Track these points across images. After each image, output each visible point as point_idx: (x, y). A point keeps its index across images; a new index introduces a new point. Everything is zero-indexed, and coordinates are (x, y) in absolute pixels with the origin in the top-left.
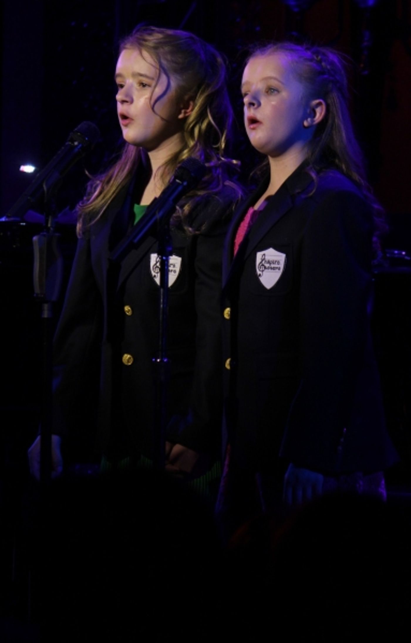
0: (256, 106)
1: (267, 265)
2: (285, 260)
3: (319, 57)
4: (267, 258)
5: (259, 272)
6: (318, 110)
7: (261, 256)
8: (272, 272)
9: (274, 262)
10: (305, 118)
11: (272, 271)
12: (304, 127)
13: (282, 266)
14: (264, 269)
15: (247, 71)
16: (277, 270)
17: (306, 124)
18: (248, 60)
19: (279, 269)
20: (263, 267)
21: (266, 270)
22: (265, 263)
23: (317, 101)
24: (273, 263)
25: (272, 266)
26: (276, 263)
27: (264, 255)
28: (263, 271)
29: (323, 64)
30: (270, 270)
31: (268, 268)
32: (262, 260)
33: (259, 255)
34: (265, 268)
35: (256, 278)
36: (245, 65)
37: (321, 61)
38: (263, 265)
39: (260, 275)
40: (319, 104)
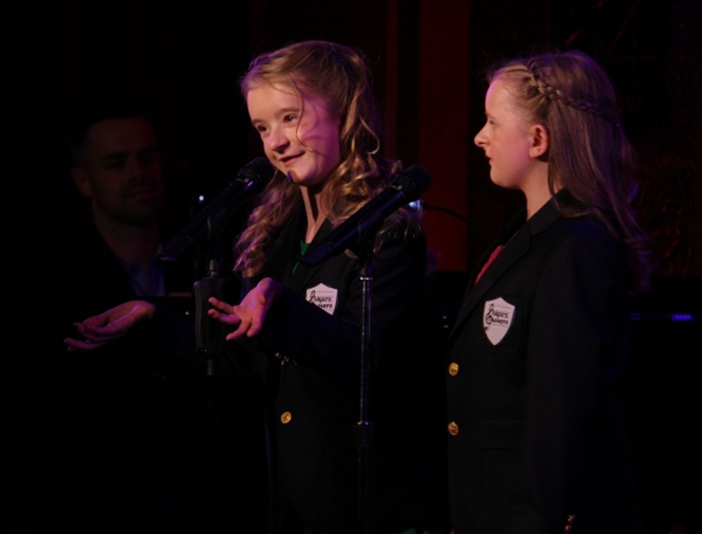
1: (495, 317)
2: (514, 314)
4: (495, 309)
5: (486, 325)
7: (490, 306)
8: (499, 326)
11: (499, 324)
13: (510, 319)
14: (491, 321)
19: (507, 323)
20: (491, 319)
21: (493, 323)
22: (493, 314)
24: (501, 316)
25: (500, 318)
27: (493, 305)
28: (489, 324)
30: (497, 323)
31: (495, 321)
32: (490, 311)
33: (488, 304)
34: (493, 320)
35: (482, 331)
38: (490, 317)
39: (486, 327)
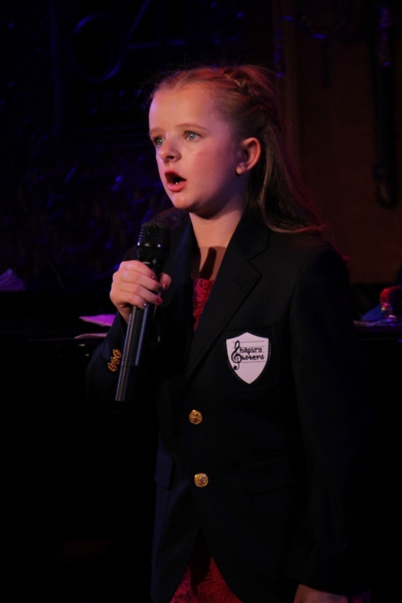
0: (174, 159)
1: (245, 355)
2: (269, 346)
3: (244, 82)
4: (243, 346)
5: (233, 365)
6: (252, 150)
7: (234, 344)
8: (253, 362)
9: (254, 350)
10: (237, 163)
11: (252, 360)
12: (237, 174)
13: (265, 353)
14: (240, 359)
15: (155, 109)
16: (260, 359)
17: (239, 171)
18: (153, 95)
19: (262, 357)
20: (239, 357)
21: (243, 361)
22: (241, 352)
23: (250, 140)
24: (253, 352)
25: (252, 354)
26: (257, 351)
27: (238, 342)
28: (239, 362)
29: (250, 91)
30: (249, 360)
31: (247, 358)
32: (236, 349)
33: (230, 344)
34: (242, 358)
35: (230, 372)
36: (151, 101)
37: (246, 88)
38: (237, 355)
39: (235, 367)
40: (252, 144)
